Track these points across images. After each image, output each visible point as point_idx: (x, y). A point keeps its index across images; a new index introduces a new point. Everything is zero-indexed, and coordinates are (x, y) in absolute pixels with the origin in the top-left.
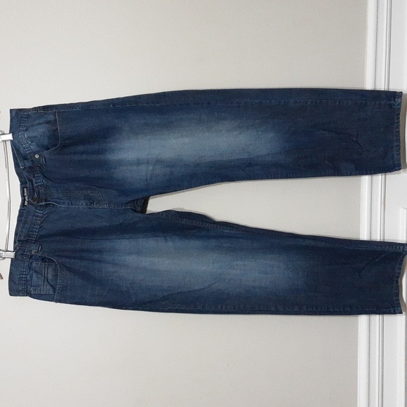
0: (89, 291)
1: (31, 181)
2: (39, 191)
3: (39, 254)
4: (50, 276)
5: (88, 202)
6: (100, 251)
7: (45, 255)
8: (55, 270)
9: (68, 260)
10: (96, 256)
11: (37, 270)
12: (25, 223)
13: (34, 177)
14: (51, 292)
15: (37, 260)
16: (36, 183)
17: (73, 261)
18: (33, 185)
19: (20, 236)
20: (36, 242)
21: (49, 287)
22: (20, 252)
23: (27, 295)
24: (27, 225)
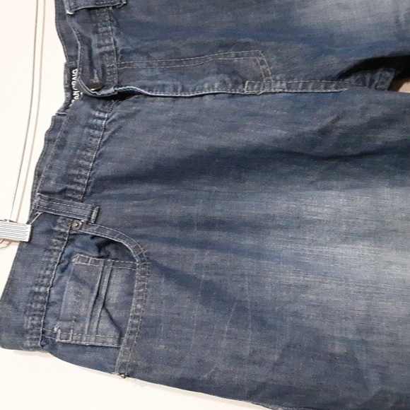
0: (224, 344)
1: (87, 43)
2: (103, 67)
3: (91, 231)
4: (114, 295)
5: (227, 79)
6: (256, 227)
7: (107, 235)
8: (130, 279)
9: (165, 249)
10: (248, 242)
11: (81, 275)
12: (61, 146)
13: (96, 32)
14: (111, 342)
15: (85, 248)
16: (99, 46)
17: (177, 250)
18: (90, 52)
19: (48, 178)
20: (85, 196)
21: (105, 325)
22: (45, 226)
23: (41, 348)
24: (65, 152)
